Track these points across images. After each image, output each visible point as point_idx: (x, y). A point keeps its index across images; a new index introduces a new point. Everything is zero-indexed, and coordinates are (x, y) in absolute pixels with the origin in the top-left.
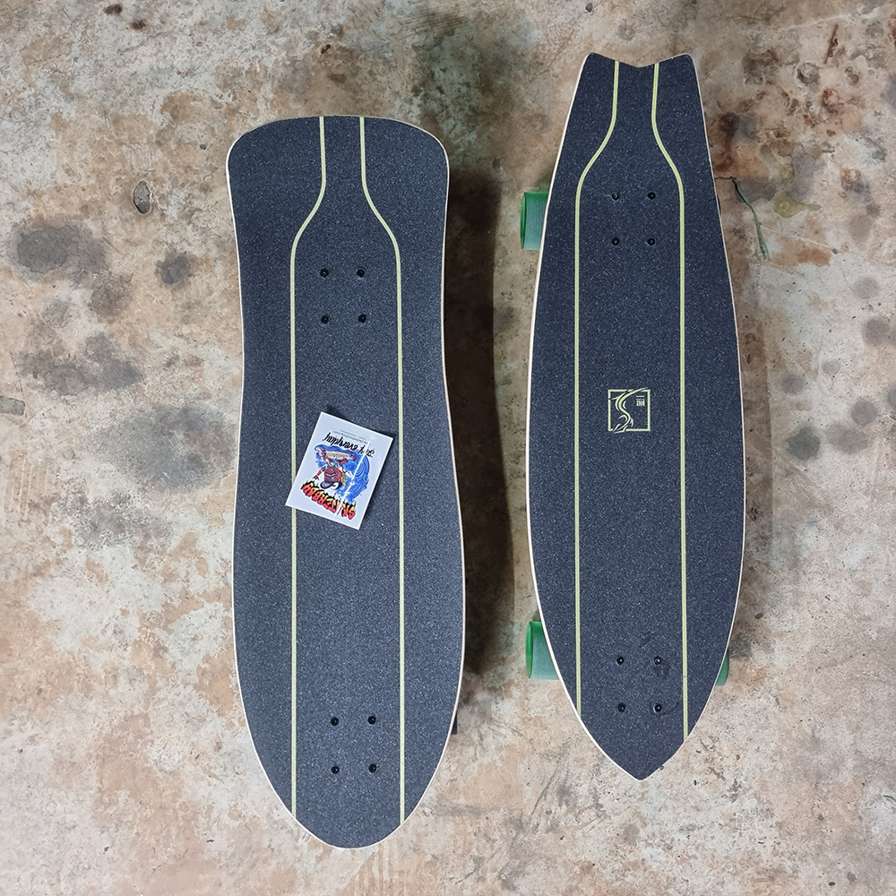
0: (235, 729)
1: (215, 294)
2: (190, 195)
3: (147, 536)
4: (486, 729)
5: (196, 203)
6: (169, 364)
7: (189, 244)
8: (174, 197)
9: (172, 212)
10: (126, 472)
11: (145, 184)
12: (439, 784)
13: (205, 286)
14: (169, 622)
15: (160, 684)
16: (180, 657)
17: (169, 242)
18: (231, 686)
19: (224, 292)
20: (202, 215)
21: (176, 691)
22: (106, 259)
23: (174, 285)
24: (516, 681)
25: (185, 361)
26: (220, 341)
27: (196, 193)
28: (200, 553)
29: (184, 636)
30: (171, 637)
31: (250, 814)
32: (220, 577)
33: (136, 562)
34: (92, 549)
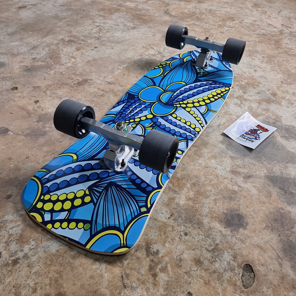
1: (213, 198)
2: (211, 263)
4: (162, 51)
5: (209, 255)
6: (250, 177)
7: (221, 232)
8: (223, 267)
9: (227, 256)
10: (281, 145)
11: (244, 286)
13: (218, 204)
14: (269, 100)
15: (275, 88)
16: (266, 91)
17: (234, 239)
19: (207, 197)
20: (207, 246)
21: (269, 85)
22: (282, 246)
23: (237, 213)
25: (240, 175)
26: (217, 176)
27: (206, 263)
28: (250, 112)
29: (263, 95)
30: (268, 96)
33: (280, 118)
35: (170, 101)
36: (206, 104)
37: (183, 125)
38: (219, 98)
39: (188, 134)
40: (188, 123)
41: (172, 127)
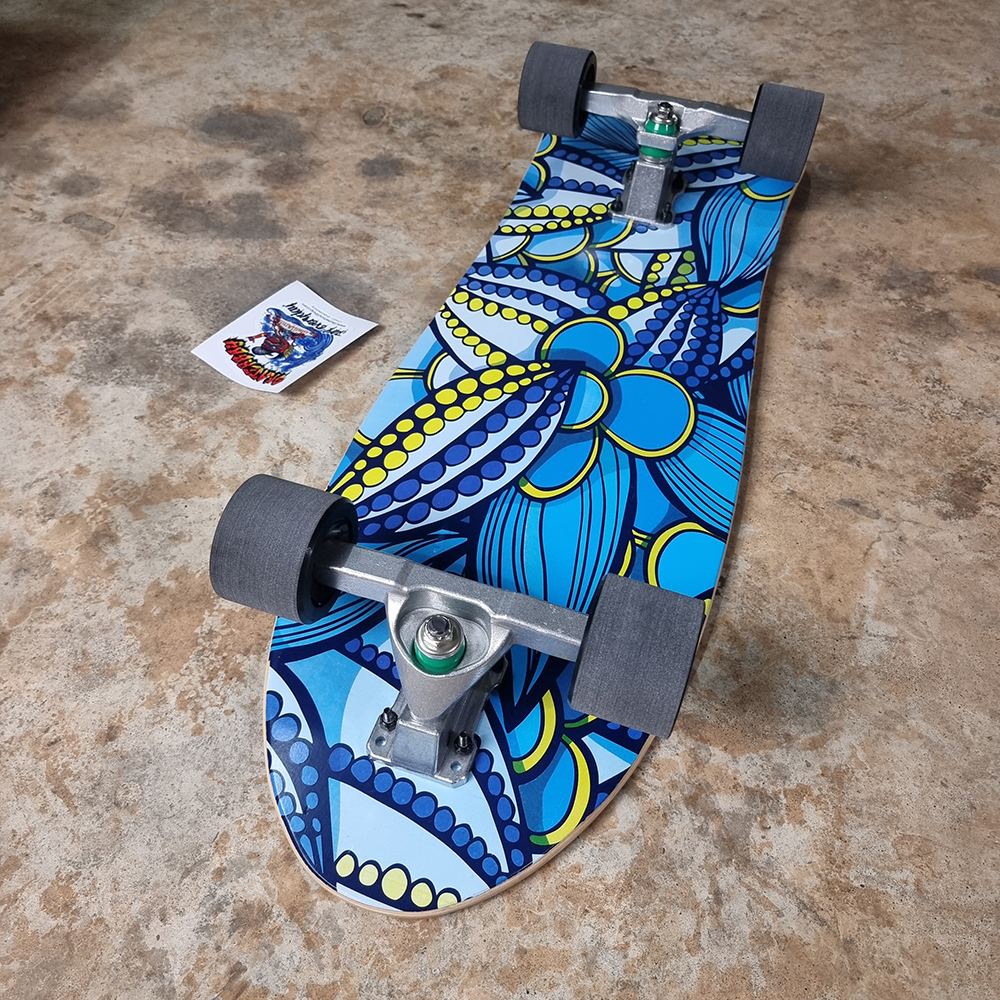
0: (163, 709)
1: (422, 194)
2: (431, 124)
3: (185, 387)
4: (732, 880)
5: (435, 131)
6: (329, 233)
7: (411, 155)
8: (411, 122)
9: (404, 131)
10: (201, 314)
11: (383, 109)
12: (589, 983)
13: (412, 185)
14: (147, 501)
15: (68, 590)
16: (131, 557)
17: (388, 148)
18: (198, 630)
20: (438, 139)
21: (91, 608)
22: (303, 146)
23: (375, 177)
24: (816, 792)
25: (351, 234)
26: (408, 228)
27: (440, 125)
28: (256, 426)
29: (159, 528)
30: (136, 524)
31: (94, 909)
32: (271, 464)
33: (146, 412)
34: (90, 382)
35: (569, 382)
36: (430, 397)
37: (509, 300)
38: (376, 443)
39: (490, 278)
40: (492, 308)
41: (539, 287)
